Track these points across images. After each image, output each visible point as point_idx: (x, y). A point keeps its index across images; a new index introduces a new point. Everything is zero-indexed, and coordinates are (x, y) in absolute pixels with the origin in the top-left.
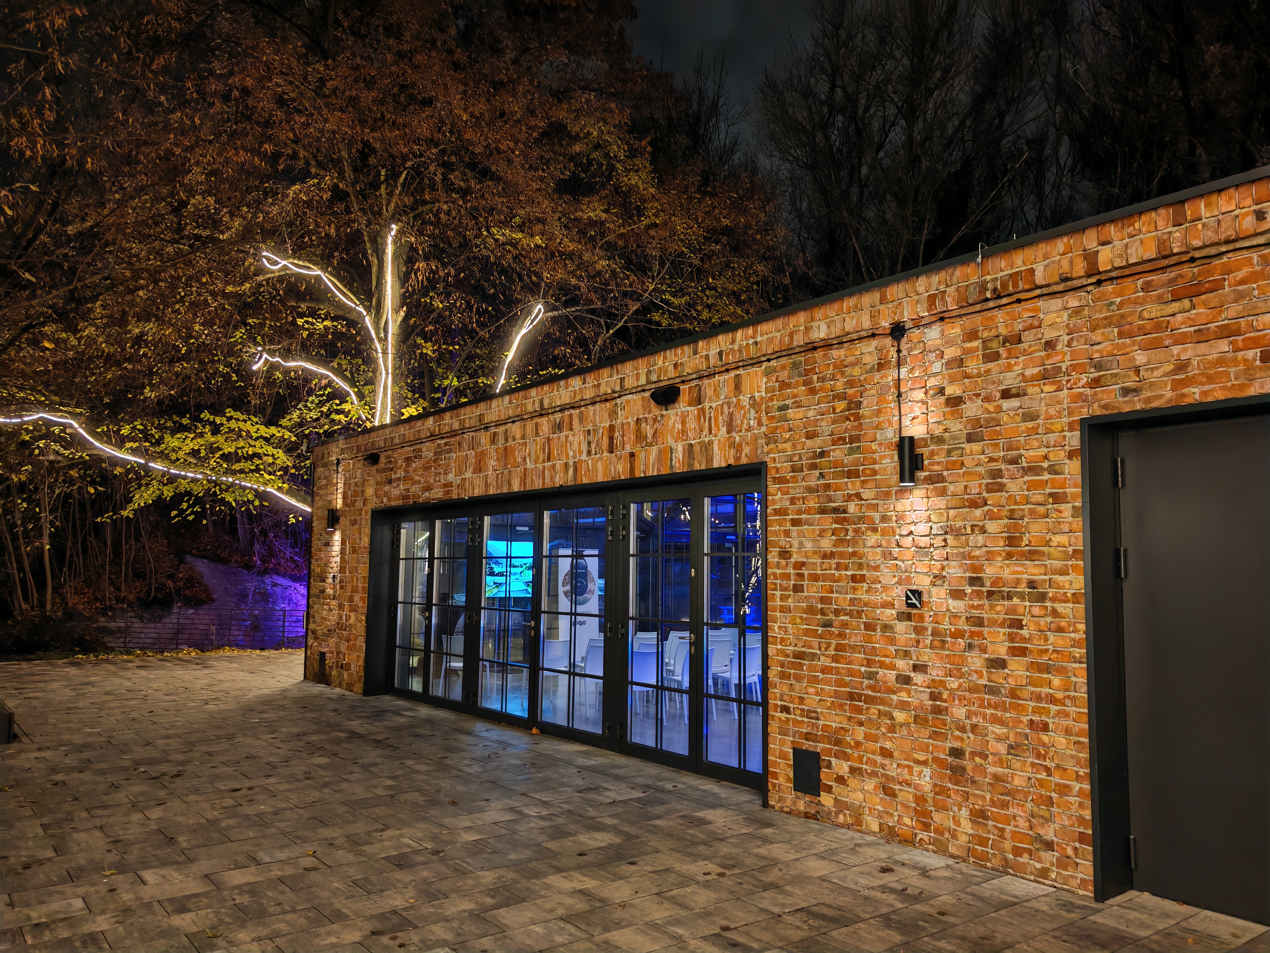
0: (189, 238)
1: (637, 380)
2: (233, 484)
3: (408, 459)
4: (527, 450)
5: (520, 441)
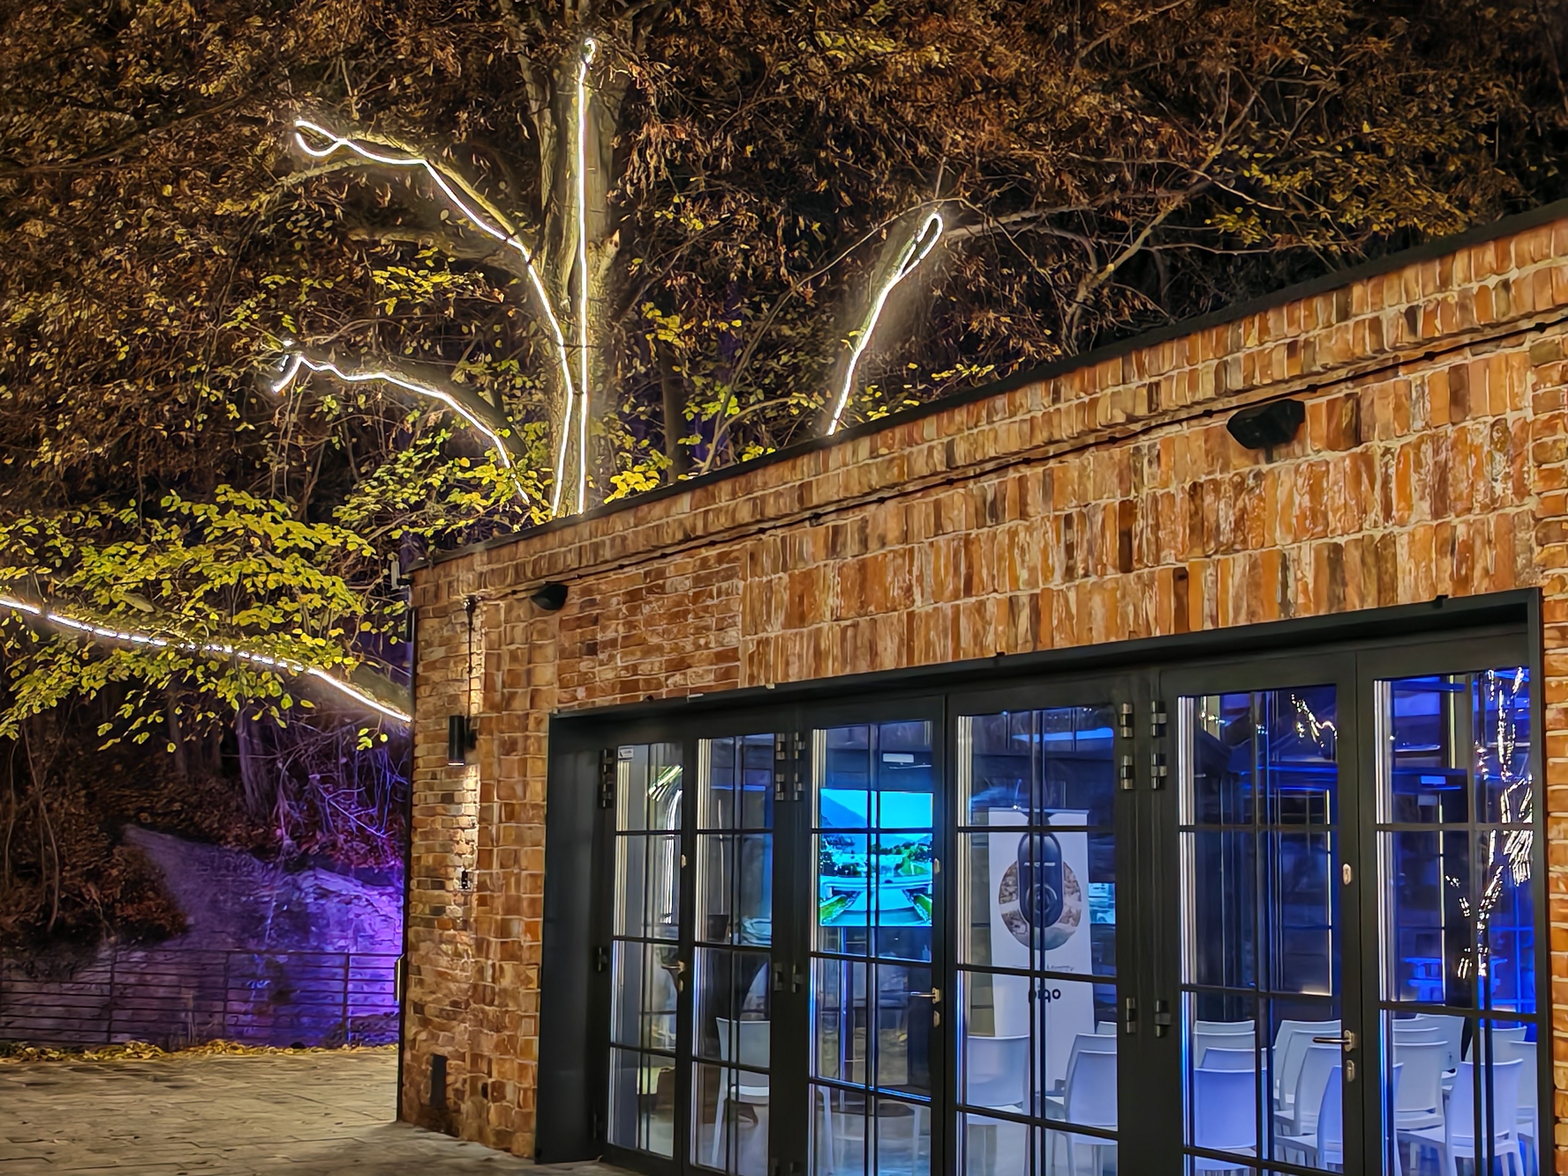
0: (135, 98)
1: (1193, 386)
2: (233, 660)
3: (633, 597)
4: (915, 569)
5: (897, 547)
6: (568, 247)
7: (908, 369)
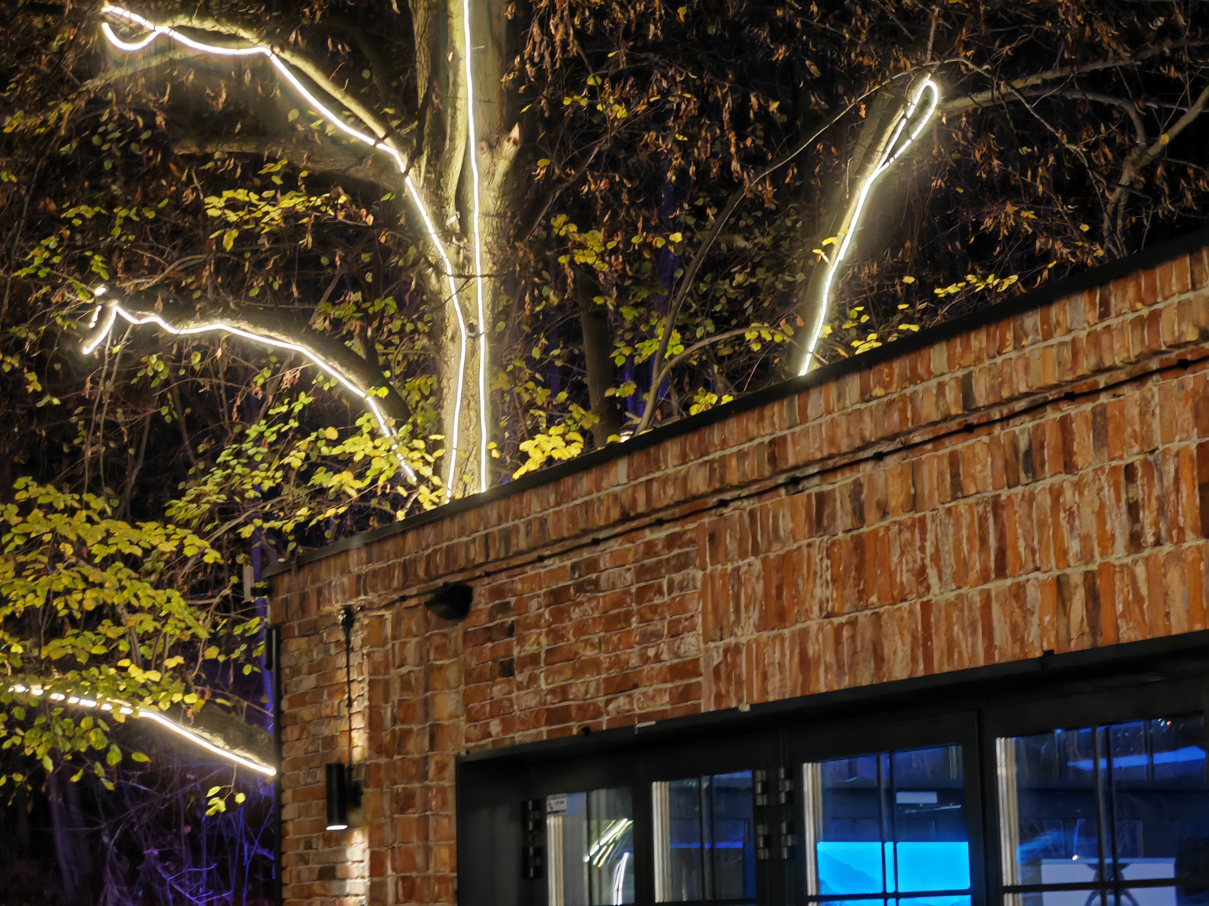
3: (558, 597)
4: (928, 544)
5: (904, 517)
6: (453, 149)
7: (902, 284)
